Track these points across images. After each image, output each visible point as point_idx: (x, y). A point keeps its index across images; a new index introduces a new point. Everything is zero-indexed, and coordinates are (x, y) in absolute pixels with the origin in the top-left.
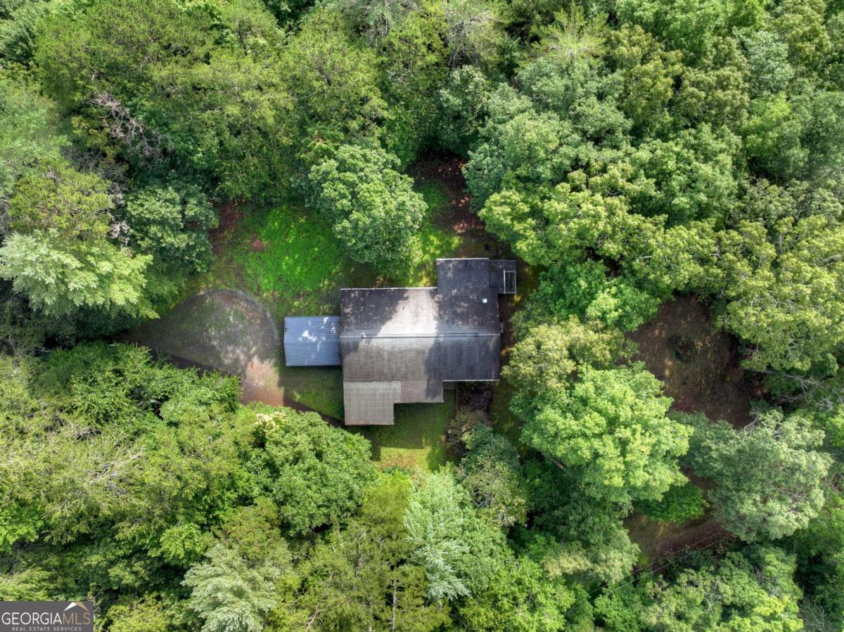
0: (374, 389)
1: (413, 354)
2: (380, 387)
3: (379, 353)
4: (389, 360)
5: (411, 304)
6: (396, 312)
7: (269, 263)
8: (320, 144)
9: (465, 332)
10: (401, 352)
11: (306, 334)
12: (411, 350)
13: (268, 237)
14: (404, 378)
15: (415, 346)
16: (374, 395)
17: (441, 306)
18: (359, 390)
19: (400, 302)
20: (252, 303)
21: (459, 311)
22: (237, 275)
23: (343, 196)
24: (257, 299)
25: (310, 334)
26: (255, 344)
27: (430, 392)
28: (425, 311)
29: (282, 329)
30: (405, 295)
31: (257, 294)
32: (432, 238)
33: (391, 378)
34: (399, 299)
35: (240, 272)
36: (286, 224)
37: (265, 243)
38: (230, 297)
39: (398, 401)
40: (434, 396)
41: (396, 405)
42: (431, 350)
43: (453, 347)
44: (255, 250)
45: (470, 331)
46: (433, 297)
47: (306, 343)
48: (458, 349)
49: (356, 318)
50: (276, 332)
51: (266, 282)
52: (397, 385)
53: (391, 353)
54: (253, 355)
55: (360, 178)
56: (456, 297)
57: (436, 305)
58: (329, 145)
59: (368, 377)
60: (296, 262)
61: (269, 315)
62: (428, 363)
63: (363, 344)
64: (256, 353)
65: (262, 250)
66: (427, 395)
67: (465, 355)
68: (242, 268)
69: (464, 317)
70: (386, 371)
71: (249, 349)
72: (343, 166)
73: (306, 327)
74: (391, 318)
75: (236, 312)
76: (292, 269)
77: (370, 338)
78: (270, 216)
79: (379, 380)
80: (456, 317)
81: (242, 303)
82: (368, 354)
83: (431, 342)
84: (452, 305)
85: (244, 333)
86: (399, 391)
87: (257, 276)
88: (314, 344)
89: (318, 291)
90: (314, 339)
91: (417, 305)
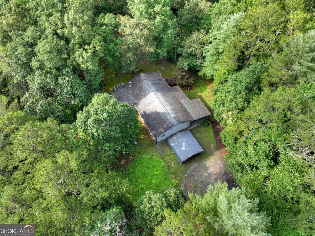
0: (190, 108)
2: (187, 107)
3: (173, 109)
4: (174, 105)
5: (146, 108)
6: (152, 112)
10: (167, 102)
12: (165, 99)
14: (178, 99)
16: (192, 108)
17: (140, 99)
19: (147, 113)
21: (138, 92)
25: (182, 147)
28: (146, 102)
30: (143, 113)
33: (181, 104)
34: (146, 114)
39: (188, 99)
40: (178, 89)
41: (190, 99)
45: (145, 82)
46: (138, 104)
49: (164, 124)
52: (182, 101)
54: (208, 173)
56: (134, 96)
57: (141, 100)
59: (186, 112)
63: (173, 116)
64: (206, 172)
66: (179, 91)
69: (140, 88)
73: (181, 150)
74: (156, 112)
80: (141, 91)
82: (176, 113)
84: (137, 95)
86: (184, 100)
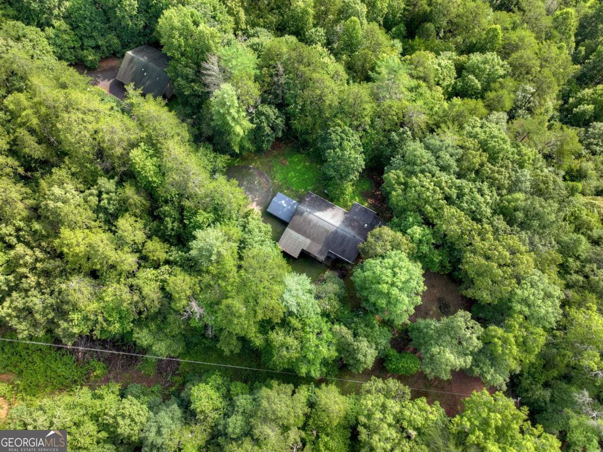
0: (298, 238)
1: (324, 230)
2: (301, 238)
3: (310, 222)
4: (312, 228)
5: (334, 212)
6: (326, 210)
7: (285, 171)
8: (339, 121)
9: (350, 232)
10: (319, 226)
11: (283, 202)
12: (324, 228)
13: (290, 162)
14: (313, 240)
15: (327, 227)
16: (296, 240)
17: (346, 219)
18: (291, 234)
19: (329, 209)
20: (268, 181)
21: (353, 224)
22: (269, 168)
23: (337, 140)
24: (271, 181)
25: (285, 203)
26: (259, 197)
27: (320, 252)
28: (338, 217)
29: (274, 195)
30: (334, 207)
31: (272, 179)
32: (357, 198)
33: (308, 236)
34: (330, 207)
35: (271, 168)
36: (300, 161)
37: (287, 163)
38: (261, 174)
39: (305, 249)
40: (321, 255)
41: (303, 250)
42: (332, 232)
43: (342, 236)
44: (282, 163)
45: (353, 233)
46: (344, 214)
47: (281, 205)
48: (344, 238)
49: (309, 204)
50: (270, 197)
51: (279, 176)
52: (308, 241)
53: (315, 225)
55: (347, 139)
56: (354, 220)
57: (344, 218)
58: (342, 124)
60: (296, 176)
61: (272, 189)
62: (327, 238)
63: (306, 214)
64: (256, 201)
65: (285, 165)
66: (319, 253)
67: (345, 243)
68: (273, 166)
69: (353, 228)
70: (307, 232)
71: (255, 198)
72: (343, 132)
73: (284, 199)
74: (323, 211)
75: (259, 181)
76: (292, 177)
77: (310, 213)
78: (296, 156)
79: (302, 235)
80: (350, 225)
81: (264, 179)
82: (305, 220)
83: (334, 229)
84: (351, 221)
85: (257, 191)
86: (308, 244)
87: (276, 172)
88: (284, 207)
89: (297, 191)
90: (285, 205)
91: (336, 213)
